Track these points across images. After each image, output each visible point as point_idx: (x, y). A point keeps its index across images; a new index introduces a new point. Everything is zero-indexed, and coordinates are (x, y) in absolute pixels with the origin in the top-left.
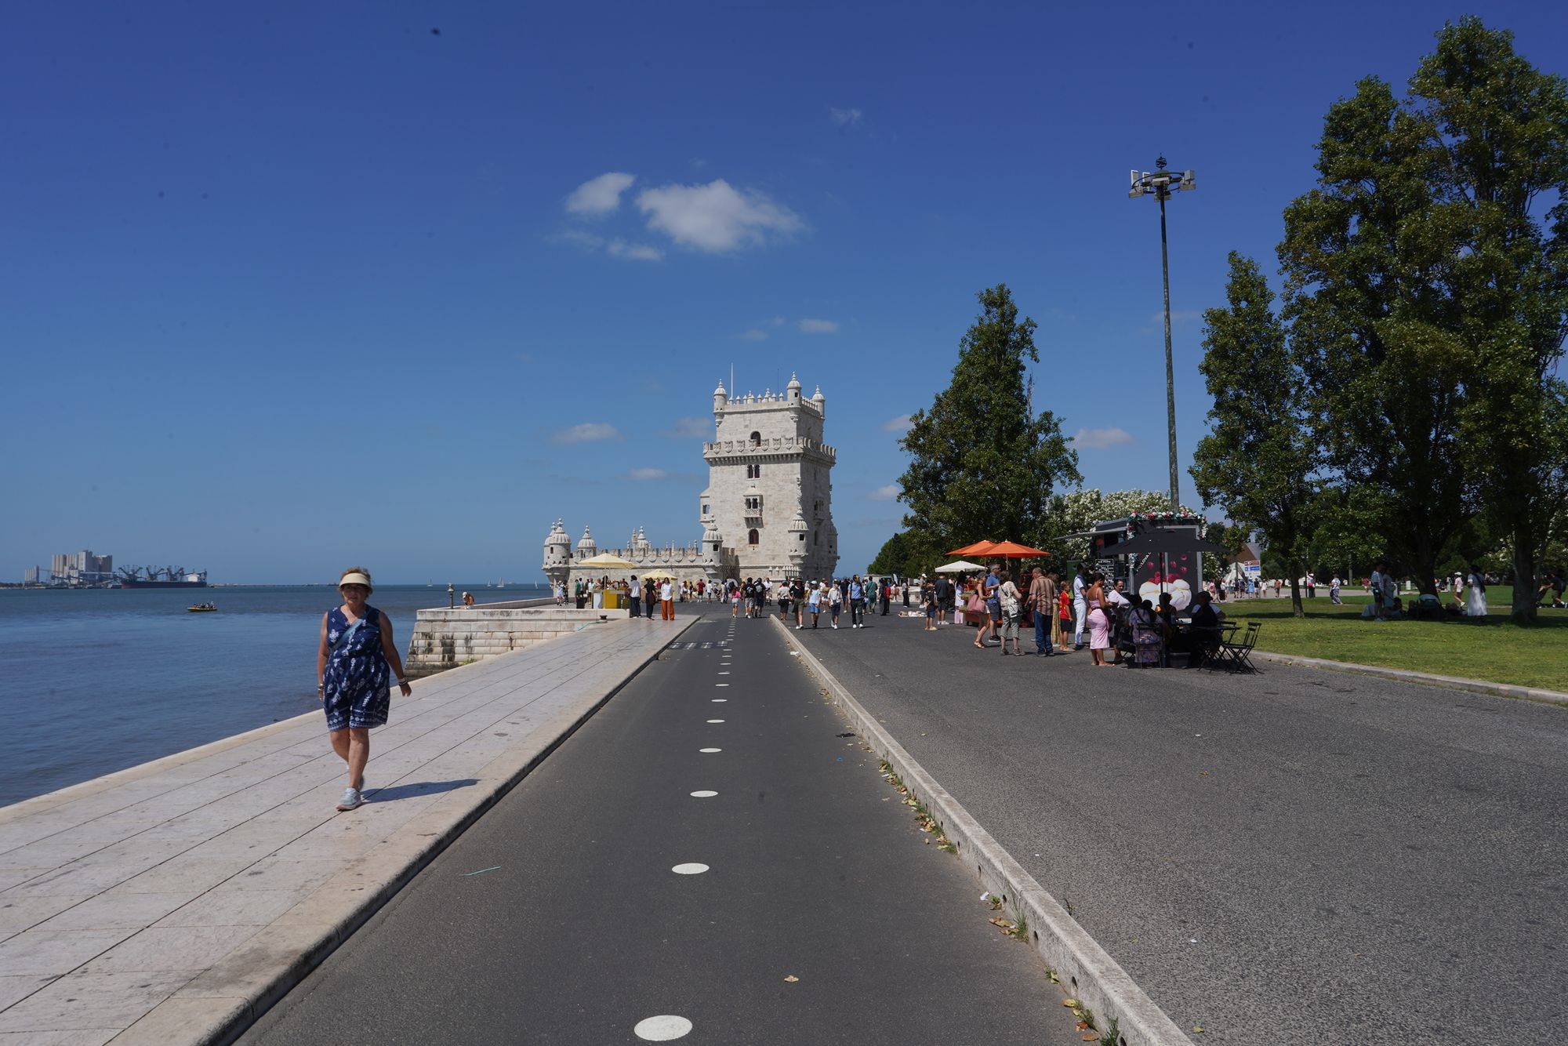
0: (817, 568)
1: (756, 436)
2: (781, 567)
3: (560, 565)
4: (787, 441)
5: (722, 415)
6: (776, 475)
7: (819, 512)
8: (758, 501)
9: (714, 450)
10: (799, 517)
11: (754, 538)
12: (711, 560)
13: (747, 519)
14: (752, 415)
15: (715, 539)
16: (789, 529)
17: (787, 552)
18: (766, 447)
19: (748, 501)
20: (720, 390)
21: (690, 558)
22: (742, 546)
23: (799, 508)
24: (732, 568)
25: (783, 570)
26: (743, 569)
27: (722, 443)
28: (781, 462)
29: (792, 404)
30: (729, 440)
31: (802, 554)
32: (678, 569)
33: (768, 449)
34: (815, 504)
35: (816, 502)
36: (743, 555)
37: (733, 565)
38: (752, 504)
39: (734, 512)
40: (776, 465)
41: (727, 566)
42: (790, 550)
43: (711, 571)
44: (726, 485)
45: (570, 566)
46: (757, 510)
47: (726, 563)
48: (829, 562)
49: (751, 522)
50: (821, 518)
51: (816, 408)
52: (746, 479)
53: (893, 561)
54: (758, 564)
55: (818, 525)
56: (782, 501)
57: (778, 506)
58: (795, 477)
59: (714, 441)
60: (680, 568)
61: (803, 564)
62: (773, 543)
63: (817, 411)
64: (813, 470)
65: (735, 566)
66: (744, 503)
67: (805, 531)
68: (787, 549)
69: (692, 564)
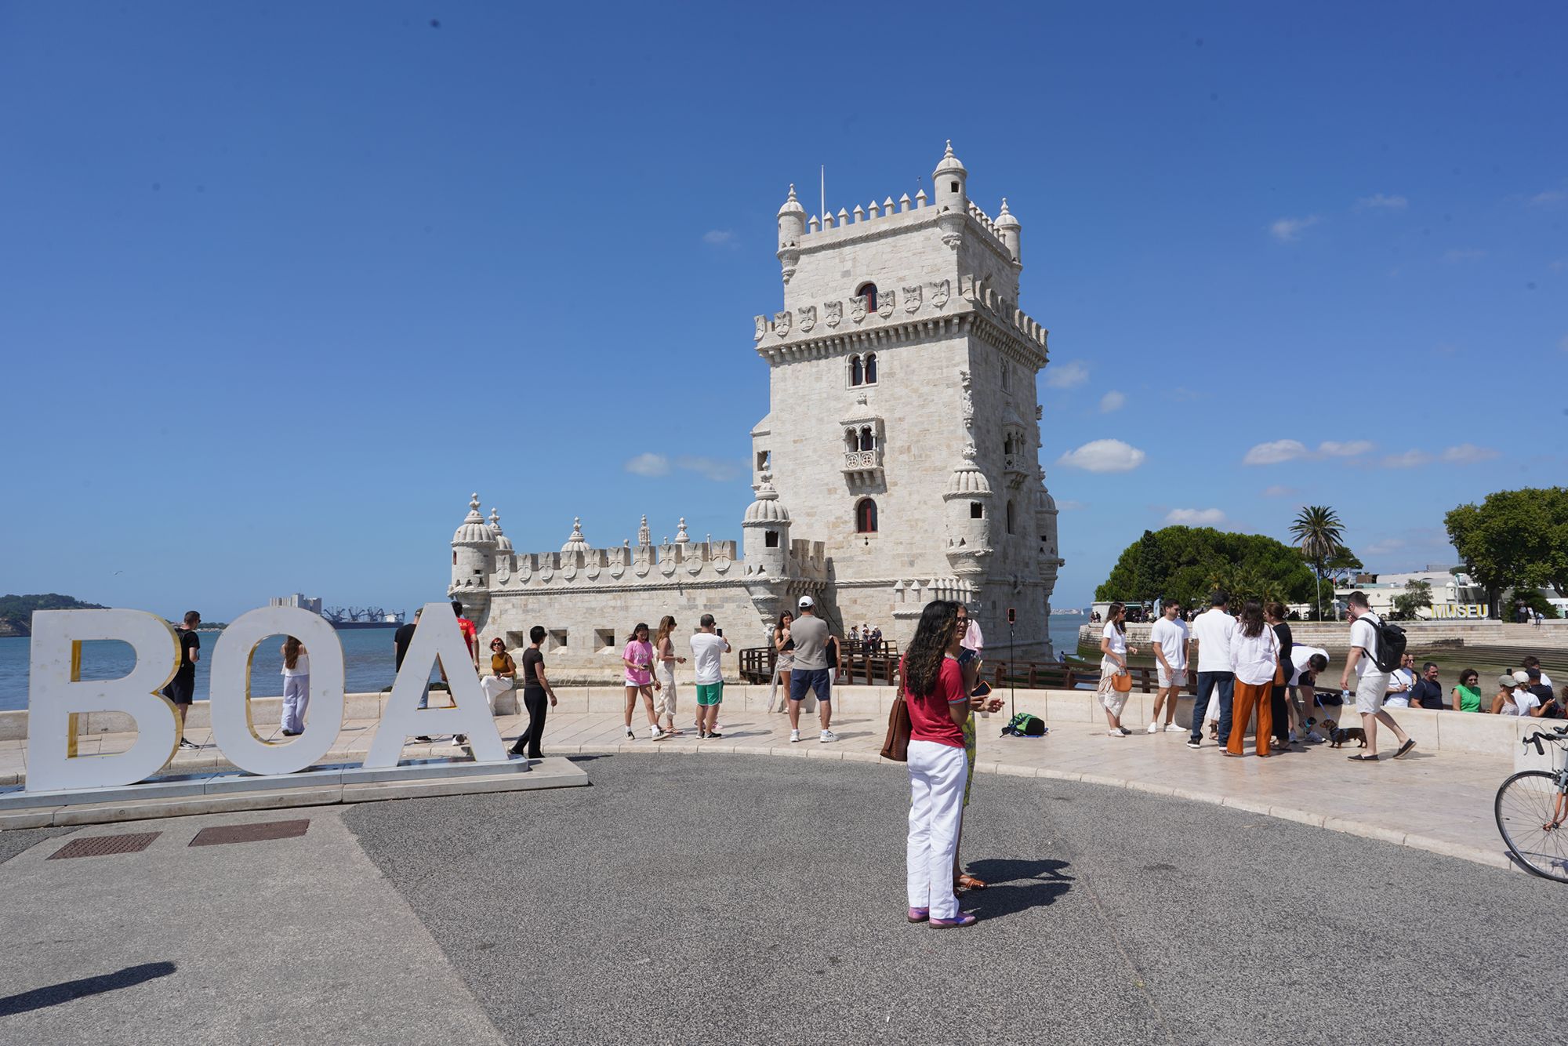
0: (1015, 585)
1: (868, 290)
2: (924, 583)
3: (470, 588)
4: (936, 290)
5: (795, 257)
6: (913, 372)
7: (1014, 457)
8: (873, 433)
9: (778, 330)
10: (969, 464)
11: (866, 518)
12: (761, 570)
13: (850, 476)
14: (858, 247)
15: (770, 519)
16: (946, 493)
17: (943, 546)
18: (889, 309)
19: (851, 433)
20: (792, 205)
21: (718, 565)
22: (840, 538)
23: (968, 443)
24: (819, 587)
25: (930, 589)
26: (843, 590)
27: (795, 312)
28: (923, 340)
29: (946, 209)
30: (808, 305)
31: (978, 550)
32: (694, 590)
33: (894, 314)
34: (1006, 440)
35: (1009, 435)
36: (844, 558)
37: (819, 580)
38: (859, 440)
39: (822, 461)
40: (912, 349)
41: (805, 583)
42: (949, 541)
43: (762, 594)
44: (806, 403)
45: (490, 590)
46: (872, 453)
47: (802, 575)
48: (1041, 572)
49: (858, 482)
50: (1022, 470)
51: (1001, 240)
52: (848, 388)
53: (1143, 578)
54: (876, 577)
55: (1013, 488)
56: (928, 430)
57: (918, 441)
58: (957, 371)
59: (779, 315)
60: (698, 588)
61: (981, 574)
62: (912, 526)
63: (1006, 245)
64: (999, 364)
65: (827, 583)
66: (844, 440)
67: (985, 496)
68: (943, 540)
69: (722, 579)
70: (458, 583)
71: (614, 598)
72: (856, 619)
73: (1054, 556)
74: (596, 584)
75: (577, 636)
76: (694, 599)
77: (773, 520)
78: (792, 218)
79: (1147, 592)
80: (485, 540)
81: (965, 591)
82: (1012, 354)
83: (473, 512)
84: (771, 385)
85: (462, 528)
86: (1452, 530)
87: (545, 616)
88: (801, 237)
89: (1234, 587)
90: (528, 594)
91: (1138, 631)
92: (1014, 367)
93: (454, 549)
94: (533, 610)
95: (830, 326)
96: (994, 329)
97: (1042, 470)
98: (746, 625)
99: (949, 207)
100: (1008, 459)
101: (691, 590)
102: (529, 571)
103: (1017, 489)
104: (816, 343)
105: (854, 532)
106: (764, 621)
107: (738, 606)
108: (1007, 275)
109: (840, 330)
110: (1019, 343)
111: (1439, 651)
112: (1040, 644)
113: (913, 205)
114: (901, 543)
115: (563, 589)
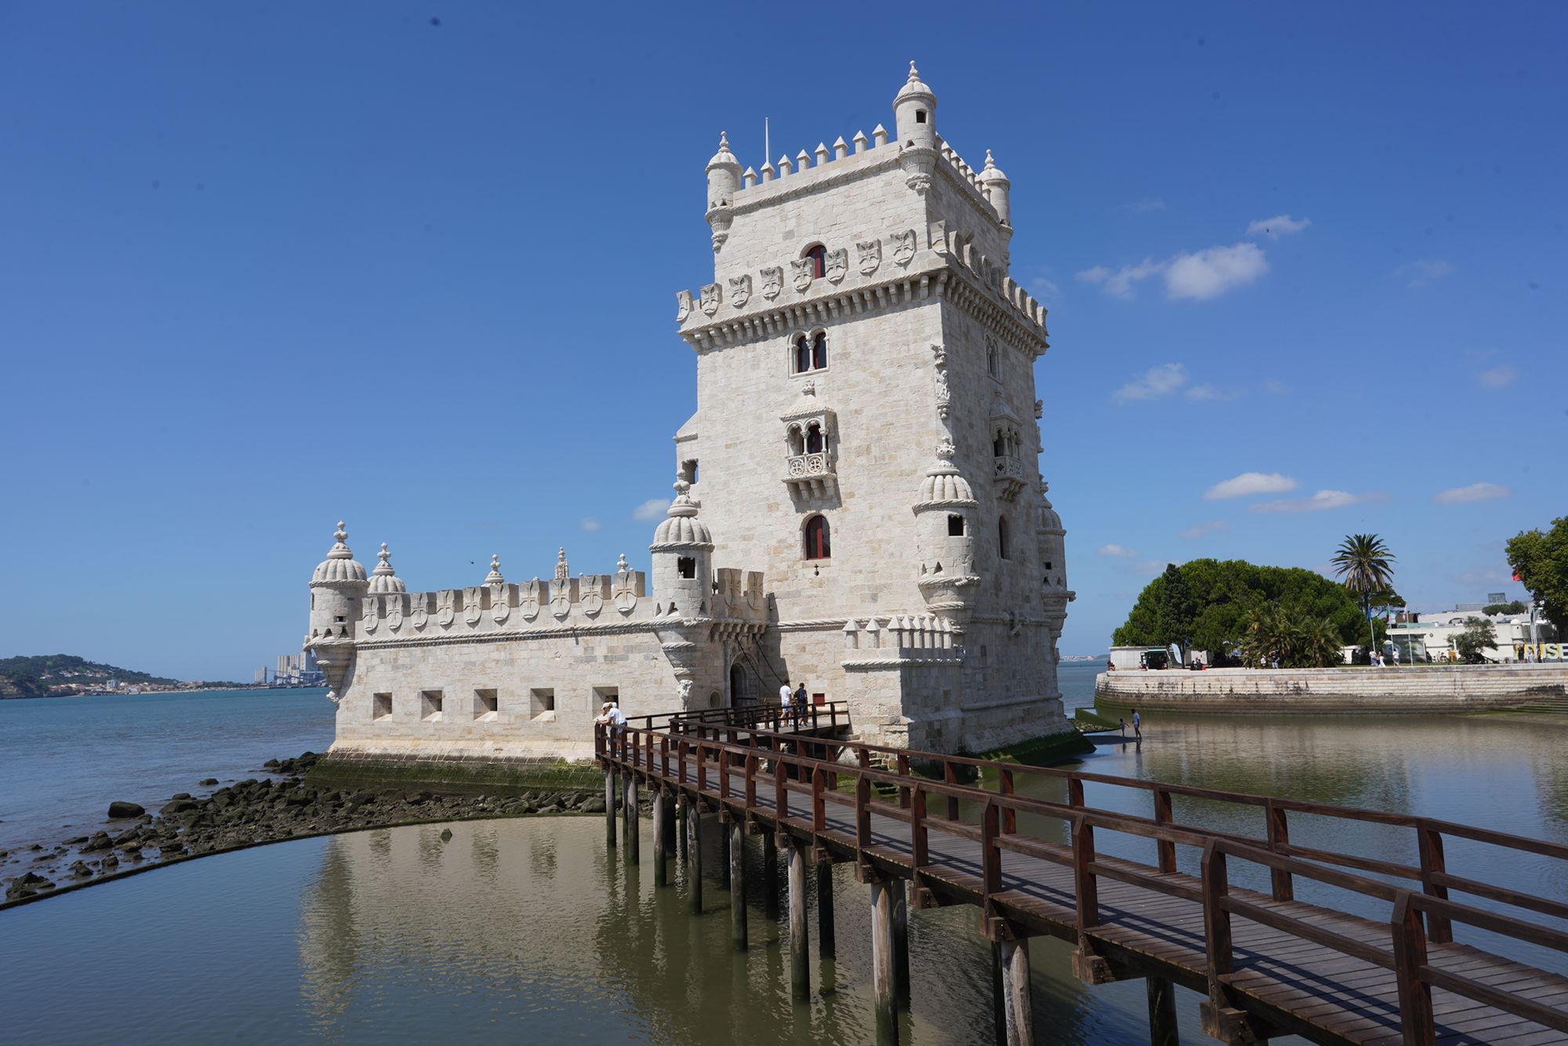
0: (1012, 625)
1: (816, 252)
2: (883, 623)
3: (330, 639)
4: (898, 244)
5: (727, 218)
6: (872, 350)
7: (1007, 459)
8: (822, 430)
9: (705, 307)
10: (945, 465)
11: (816, 541)
12: (673, 609)
13: (794, 486)
14: (803, 201)
15: (684, 541)
16: (916, 503)
17: (914, 573)
18: (841, 272)
19: (795, 432)
20: (723, 156)
21: (622, 604)
22: (783, 566)
23: (944, 438)
24: (756, 630)
25: (891, 630)
26: (788, 634)
27: (726, 285)
28: (884, 309)
29: (911, 144)
30: (741, 275)
31: (958, 577)
32: (592, 637)
33: (847, 278)
34: (996, 438)
35: (999, 432)
36: (789, 593)
37: (757, 622)
38: (805, 441)
39: (761, 470)
40: (871, 322)
41: (735, 625)
42: (921, 567)
43: (674, 640)
44: (741, 397)
45: (355, 642)
46: (821, 456)
47: (731, 616)
48: (1046, 608)
49: (805, 494)
50: (1017, 477)
51: (985, 195)
52: (791, 375)
53: (1167, 618)
54: (830, 617)
55: (1006, 500)
56: (893, 424)
57: (880, 439)
58: (927, 346)
59: (706, 288)
60: (597, 634)
61: (964, 609)
62: (873, 549)
63: (992, 203)
64: (984, 344)
65: (767, 626)
66: (786, 441)
67: (965, 506)
68: (915, 567)
69: (626, 622)
70: (316, 635)
71: (497, 650)
72: (805, 672)
73: (1061, 588)
74: (476, 631)
75: (454, 698)
76: (593, 648)
77: (687, 542)
78: (723, 171)
79: (1173, 635)
80: (350, 579)
81: (942, 633)
82: (1001, 332)
83: (338, 544)
84: (699, 377)
85: (322, 566)
86: (1513, 560)
87: (418, 673)
88: (735, 193)
89: (1277, 627)
90: (398, 646)
91: (1165, 680)
92: (1005, 350)
93: (313, 590)
94: (404, 666)
95: (767, 298)
96: (975, 296)
97: (1043, 480)
98: (656, 682)
99: (913, 141)
100: (998, 463)
101: (588, 638)
102: (399, 616)
103: (1012, 501)
104: (752, 321)
105: (801, 559)
106: (678, 677)
107: (646, 658)
108: (993, 239)
109: (781, 302)
110: (1011, 318)
111: (1535, 700)
112: (1047, 700)
113: (869, 144)
114: (860, 572)
115: (438, 638)
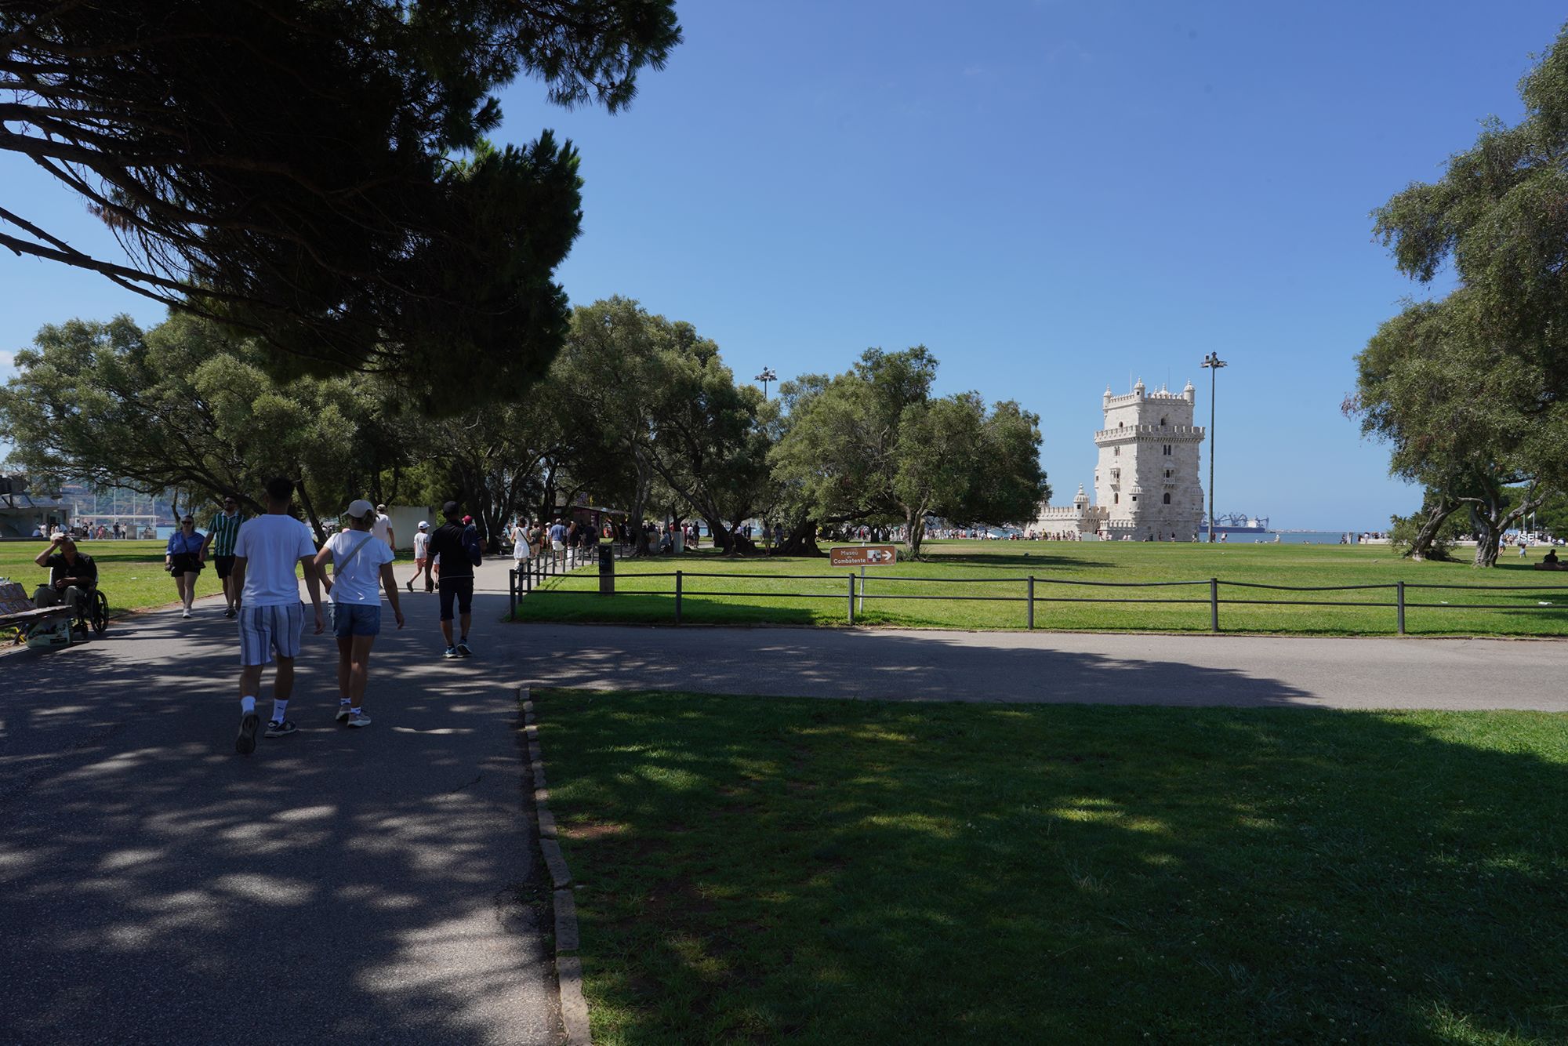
1: (1121, 425)
6: (1126, 453)
11: (1116, 499)
13: (1114, 486)
14: (1120, 409)
16: (1131, 493)
17: (1128, 509)
18: (1124, 433)
19: (1114, 473)
20: (1106, 393)
21: (1070, 514)
22: (1111, 504)
23: (1137, 476)
28: (1129, 443)
34: (1166, 472)
41: (1095, 520)
46: (1116, 479)
52: (1114, 457)
55: (1168, 488)
58: (1134, 454)
61: (1136, 518)
64: (1163, 446)
65: (1106, 520)
69: (1071, 518)
77: (1080, 501)
78: (1106, 398)
81: (1130, 523)
82: (1175, 441)
84: (1098, 455)
92: (1175, 446)
95: (1111, 437)
96: (1152, 438)
100: (1166, 479)
103: (1172, 488)
104: (1110, 441)
105: (1114, 503)
106: (1078, 531)
107: (1074, 526)
109: (1115, 438)
110: (1180, 436)
113: (1130, 397)
114: (1122, 507)
